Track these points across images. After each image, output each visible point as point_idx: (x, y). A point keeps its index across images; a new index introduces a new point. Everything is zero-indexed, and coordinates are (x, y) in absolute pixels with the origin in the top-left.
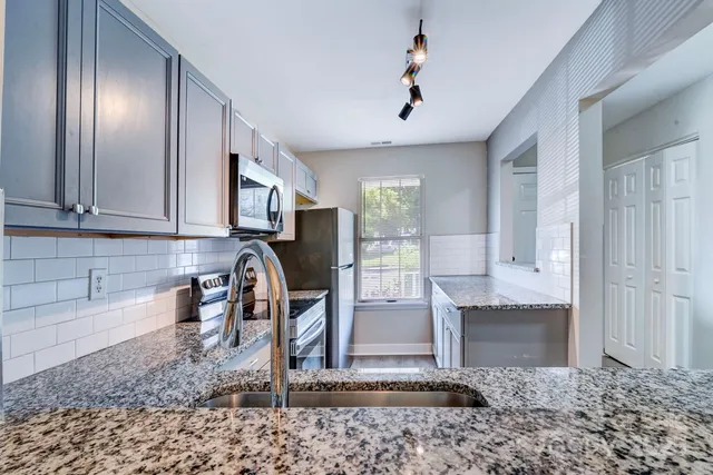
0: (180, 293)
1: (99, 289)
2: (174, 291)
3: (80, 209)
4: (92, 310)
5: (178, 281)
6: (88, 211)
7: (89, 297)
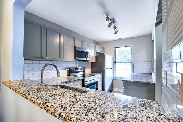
0: (68, 71)
1: (52, 68)
2: (67, 70)
3: (44, 58)
4: (51, 72)
5: (67, 69)
6: (45, 58)
7: (51, 69)
